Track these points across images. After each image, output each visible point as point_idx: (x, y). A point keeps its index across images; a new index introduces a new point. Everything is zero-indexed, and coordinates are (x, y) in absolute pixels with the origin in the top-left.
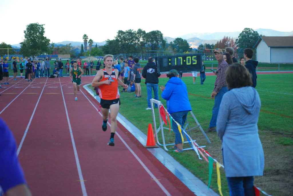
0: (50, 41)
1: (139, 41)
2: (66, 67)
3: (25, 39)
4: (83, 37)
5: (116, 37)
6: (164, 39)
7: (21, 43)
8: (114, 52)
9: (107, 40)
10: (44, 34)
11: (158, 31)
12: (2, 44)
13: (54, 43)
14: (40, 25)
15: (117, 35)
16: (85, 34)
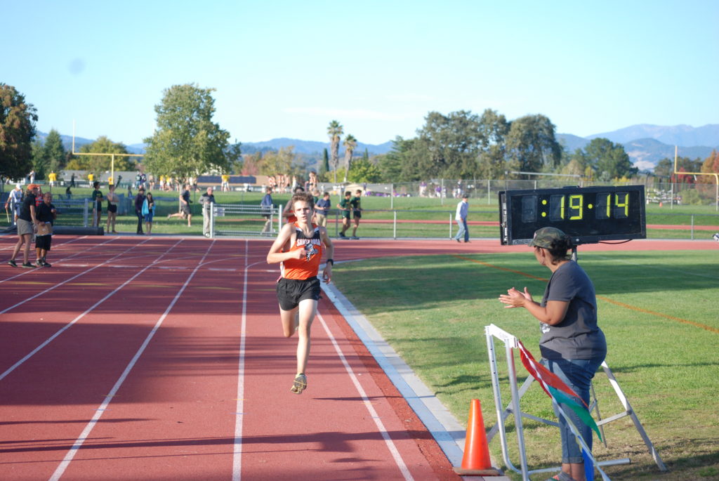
0: (229, 137)
1: (486, 143)
2: (269, 211)
3: (158, 129)
4: (329, 128)
5: (422, 131)
6: (558, 140)
7: (148, 141)
8: (416, 174)
9: (395, 140)
10: (211, 117)
11: (542, 118)
12: (98, 139)
13: (240, 144)
14: (202, 91)
15: (425, 126)
16: (335, 120)
